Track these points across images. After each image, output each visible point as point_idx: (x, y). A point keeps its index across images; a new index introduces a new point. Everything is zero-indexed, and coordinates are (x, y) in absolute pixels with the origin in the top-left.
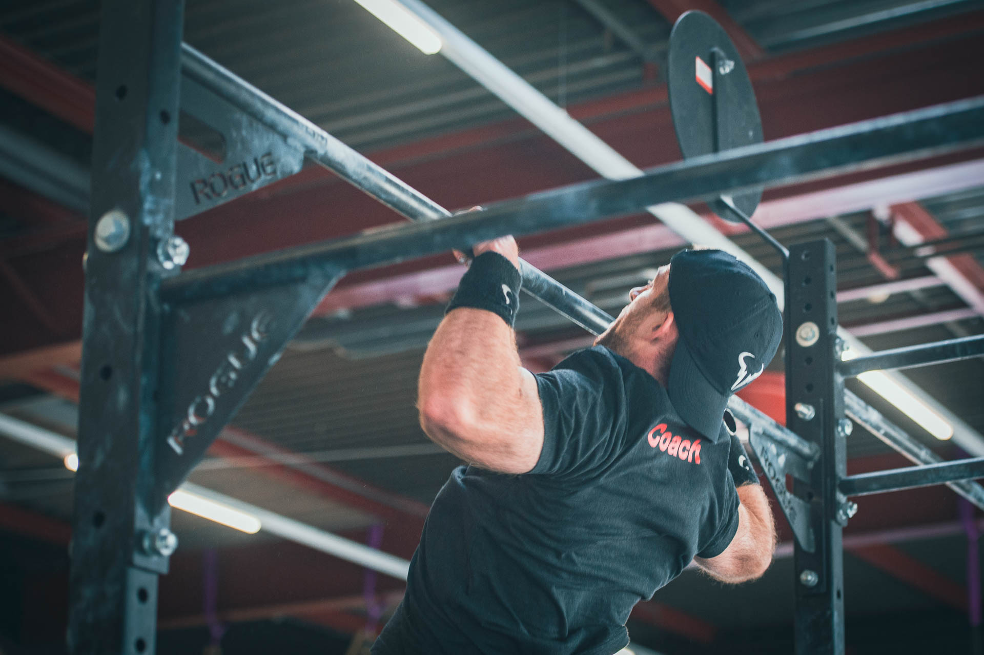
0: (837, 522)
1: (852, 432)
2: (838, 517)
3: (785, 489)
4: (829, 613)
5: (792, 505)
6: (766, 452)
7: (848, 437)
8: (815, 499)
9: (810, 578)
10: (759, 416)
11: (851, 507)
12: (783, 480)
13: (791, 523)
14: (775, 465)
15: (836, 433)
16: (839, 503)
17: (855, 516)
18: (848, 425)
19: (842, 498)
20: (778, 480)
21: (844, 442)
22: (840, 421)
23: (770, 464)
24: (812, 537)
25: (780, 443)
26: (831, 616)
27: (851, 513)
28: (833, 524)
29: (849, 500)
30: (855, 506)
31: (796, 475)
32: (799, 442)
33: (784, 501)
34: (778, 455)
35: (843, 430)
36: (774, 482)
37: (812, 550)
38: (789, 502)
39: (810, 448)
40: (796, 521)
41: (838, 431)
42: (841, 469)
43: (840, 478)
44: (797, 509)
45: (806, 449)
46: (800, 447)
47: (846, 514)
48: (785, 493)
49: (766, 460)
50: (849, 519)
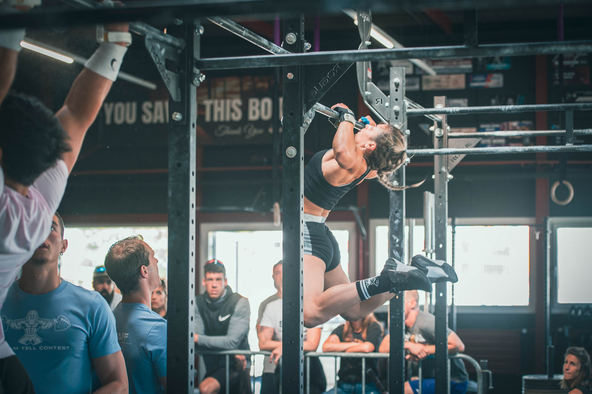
0: (193, 84)
1: (204, 33)
2: (194, 82)
3: (165, 68)
4: (188, 136)
5: (168, 76)
6: (154, 49)
7: (201, 35)
8: (181, 71)
9: (178, 116)
10: (150, 30)
11: (202, 76)
12: (163, 63)
13: (167, 86)
14: (159, 55)
15: (195, 33)
16: (195, 74)
17: (204, 81)
18: (201, 29)
19: (197, 71)
20: (161, 64)
21: (199, 37)
22: (197, 26)
23: (157, 55)
24: (179, 93)
25: (163, 43)
26: (189, 138)
27: (201, 80)
28: (192, 86)
29: (201, 72)
30: (204, 76)
31: (171, 59)
32: (173, 40)
33: (164, 75)
34: (161, 49)
35: (199, 32)
36: (158, 65)
37: (179, 100)
38: (167, 75)
39: (180, 42)
40: (170, 86)
41: (196, 32)
42: (197, 55)
43: (196, 59)
44: (171, 78)
45: (177, 44)
46: (174, 42)
47: (199, 80)
48: (164, 70)
49: (154, 53)
50: (201, 83)
